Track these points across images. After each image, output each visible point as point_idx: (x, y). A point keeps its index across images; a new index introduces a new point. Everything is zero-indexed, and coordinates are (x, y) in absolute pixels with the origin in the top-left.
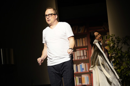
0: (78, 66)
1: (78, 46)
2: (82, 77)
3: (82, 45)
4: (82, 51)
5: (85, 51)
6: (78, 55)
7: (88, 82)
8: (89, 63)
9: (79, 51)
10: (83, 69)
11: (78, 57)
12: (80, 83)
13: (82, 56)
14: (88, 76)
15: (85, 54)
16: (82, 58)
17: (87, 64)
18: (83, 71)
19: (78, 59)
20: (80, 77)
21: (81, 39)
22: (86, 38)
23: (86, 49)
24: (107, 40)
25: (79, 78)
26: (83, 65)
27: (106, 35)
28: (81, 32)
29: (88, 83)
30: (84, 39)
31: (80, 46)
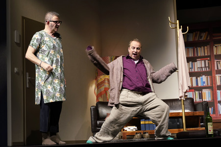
0: (199, 78)
1: (199, 55)
3: (203, 55)
4: (203, 62)
5: (207, 61)
6: (199, 67)
7: (210, 98)
8: (212, 75)
10: (204, 82)
11: (198, 68)
12: (200, 99)
14: (209, 91)
15: (207, 65)
16: (203, 70)
17: (209, 77)
18: (204, 84)
19: (199, 70)
21: (203, 47)
22: (208, 46)
23: (209, 59)
25: (199, 93)
26: (204, 78)
28: (202, 39)
29: (210, 100)
30: (206, 47)
31: (201, 55)
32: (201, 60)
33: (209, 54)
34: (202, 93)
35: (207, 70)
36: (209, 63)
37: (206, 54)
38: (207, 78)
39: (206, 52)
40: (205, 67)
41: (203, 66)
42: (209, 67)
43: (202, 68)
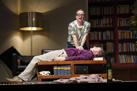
0: (104, 33)
1: (105, 14)
2: (107, 44)
3: (108, 14)
4: (108, 19)
5: (111, 19)
7: (112, 50)
8: (115, 31)
10: (108, 37)
11: (104, 24)
13: (108, 24)
14: (112, 44)
15: (111, 23)
16: (108, 26)
17: (112, 32)
18: (108, 38)
19: (104, 26)
20: (105, 44)
21: (108, 7)
22: (113, 6)
23: (113, 17)
24: (133, 10)
25: (104, 45)
26: (108, 33)
27: (133, 5)
29: (112, 51)
30: (111, 7)
31: (107, 14)
32: (106, 18)
33: (113, 13)
34: (106, 45)
35: (111, 26)
36: (112, 21)
37: (111, 13)
38: (111, 33)
39: (111, 11)
40: (110, 24)
41: (108, 23)
42: (112, 24)
43: (107, 24)
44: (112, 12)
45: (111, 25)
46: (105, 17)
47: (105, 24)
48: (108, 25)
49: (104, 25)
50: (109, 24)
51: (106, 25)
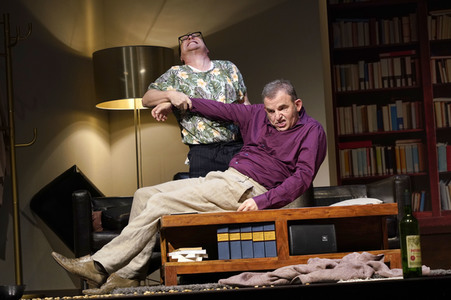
0: (385, 109)
1: (387, 42)
2: (397, 148)
3: (398, 41)
4: (397, 62)
5: (408, 60)
6: (385, 74)
7: (416, 165)
8: (422, 100)
9: (390, 60)
10: (400, 121)
11: (383, 79)
12: (388, 167)
13: (398, 77)
14: (415, 146)
15: (409, 72)
16: (399, 85)
17: (413, 104)
18: (401, 126)
19: (386, 86)
20: (389, 148)
21: (396, 20)
22: (413, 16)
23: (413, 52)
25: (386, 150)
26: (400, 107)
29: (417, 170)
30: (405, 20)
31: (392, 42)
32: (392, 57)
33: (414, 40)
34: (394, 149)
35: (410, 84)
36: (413, 65)
37: (406, 40)
38: (409, 107)
39: (406, 32)
40: (404, 76)
41: (398, 72)
42: (413, 76)
43: (394, 78)
44: (410, 37)
45: (410, 80)
46: (388, 55)
47: (389, 78)
48: (398, 81)
49: (386, 82)
50: (401, 78)
51: (391, 81)
